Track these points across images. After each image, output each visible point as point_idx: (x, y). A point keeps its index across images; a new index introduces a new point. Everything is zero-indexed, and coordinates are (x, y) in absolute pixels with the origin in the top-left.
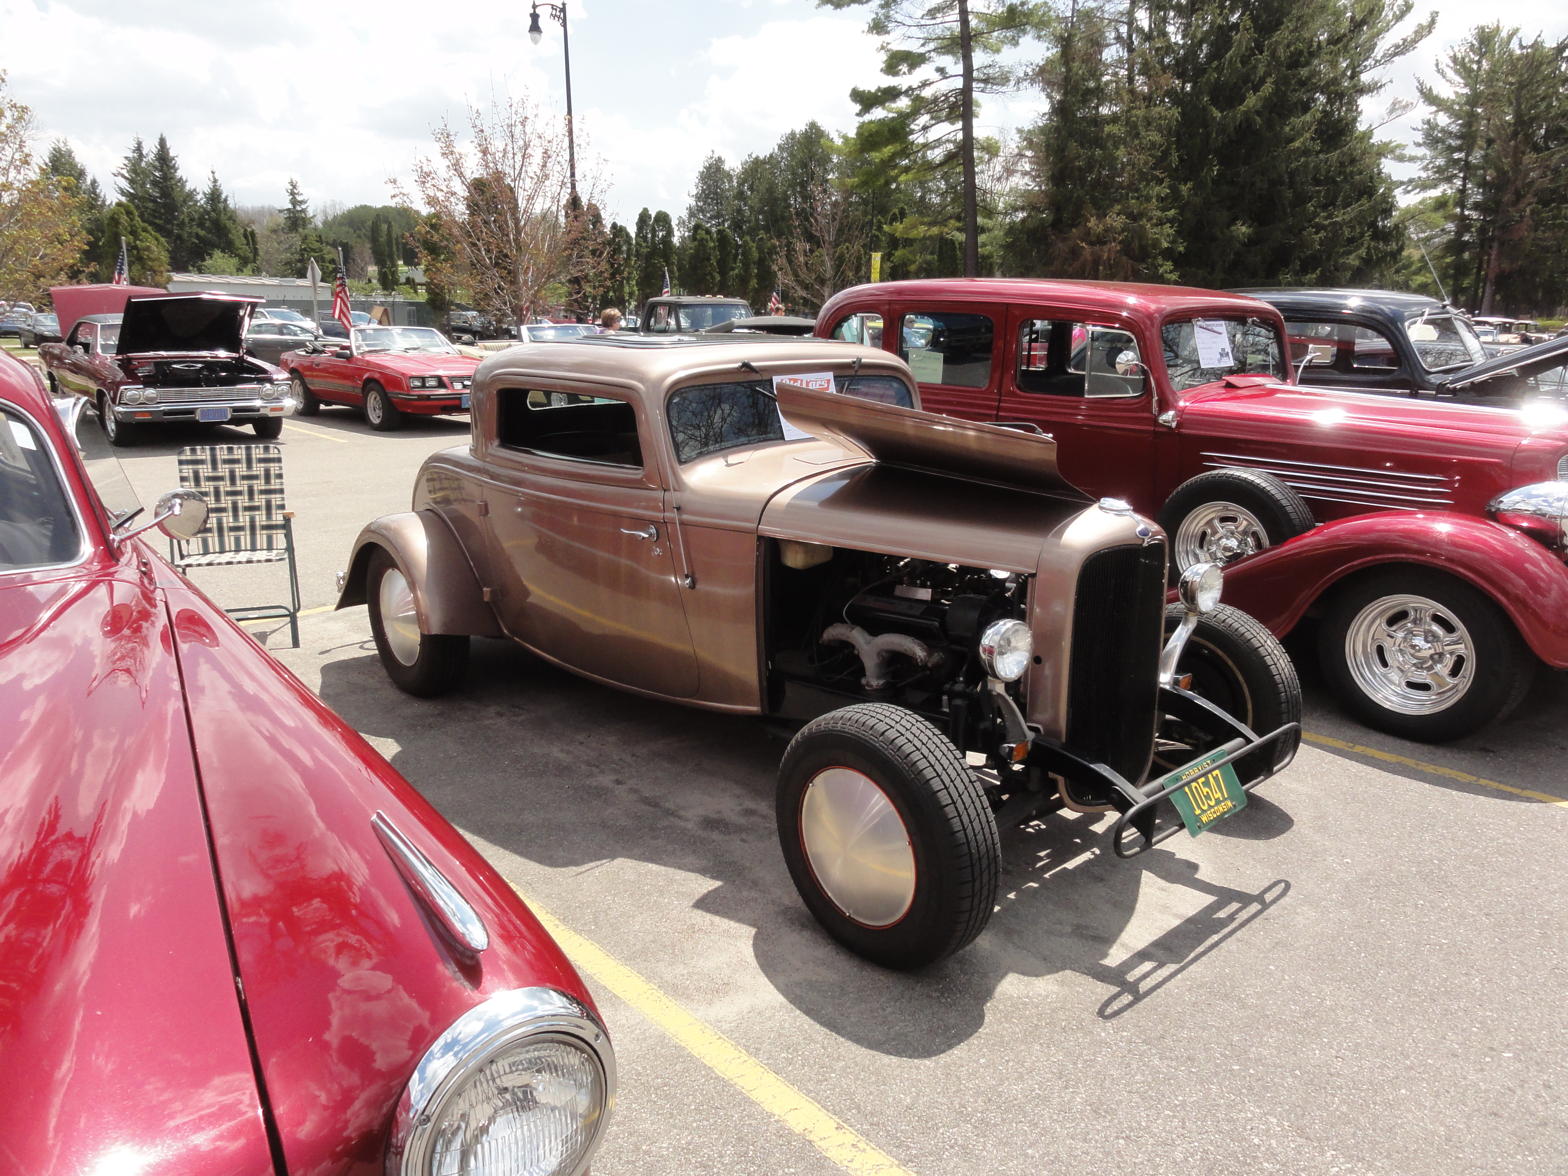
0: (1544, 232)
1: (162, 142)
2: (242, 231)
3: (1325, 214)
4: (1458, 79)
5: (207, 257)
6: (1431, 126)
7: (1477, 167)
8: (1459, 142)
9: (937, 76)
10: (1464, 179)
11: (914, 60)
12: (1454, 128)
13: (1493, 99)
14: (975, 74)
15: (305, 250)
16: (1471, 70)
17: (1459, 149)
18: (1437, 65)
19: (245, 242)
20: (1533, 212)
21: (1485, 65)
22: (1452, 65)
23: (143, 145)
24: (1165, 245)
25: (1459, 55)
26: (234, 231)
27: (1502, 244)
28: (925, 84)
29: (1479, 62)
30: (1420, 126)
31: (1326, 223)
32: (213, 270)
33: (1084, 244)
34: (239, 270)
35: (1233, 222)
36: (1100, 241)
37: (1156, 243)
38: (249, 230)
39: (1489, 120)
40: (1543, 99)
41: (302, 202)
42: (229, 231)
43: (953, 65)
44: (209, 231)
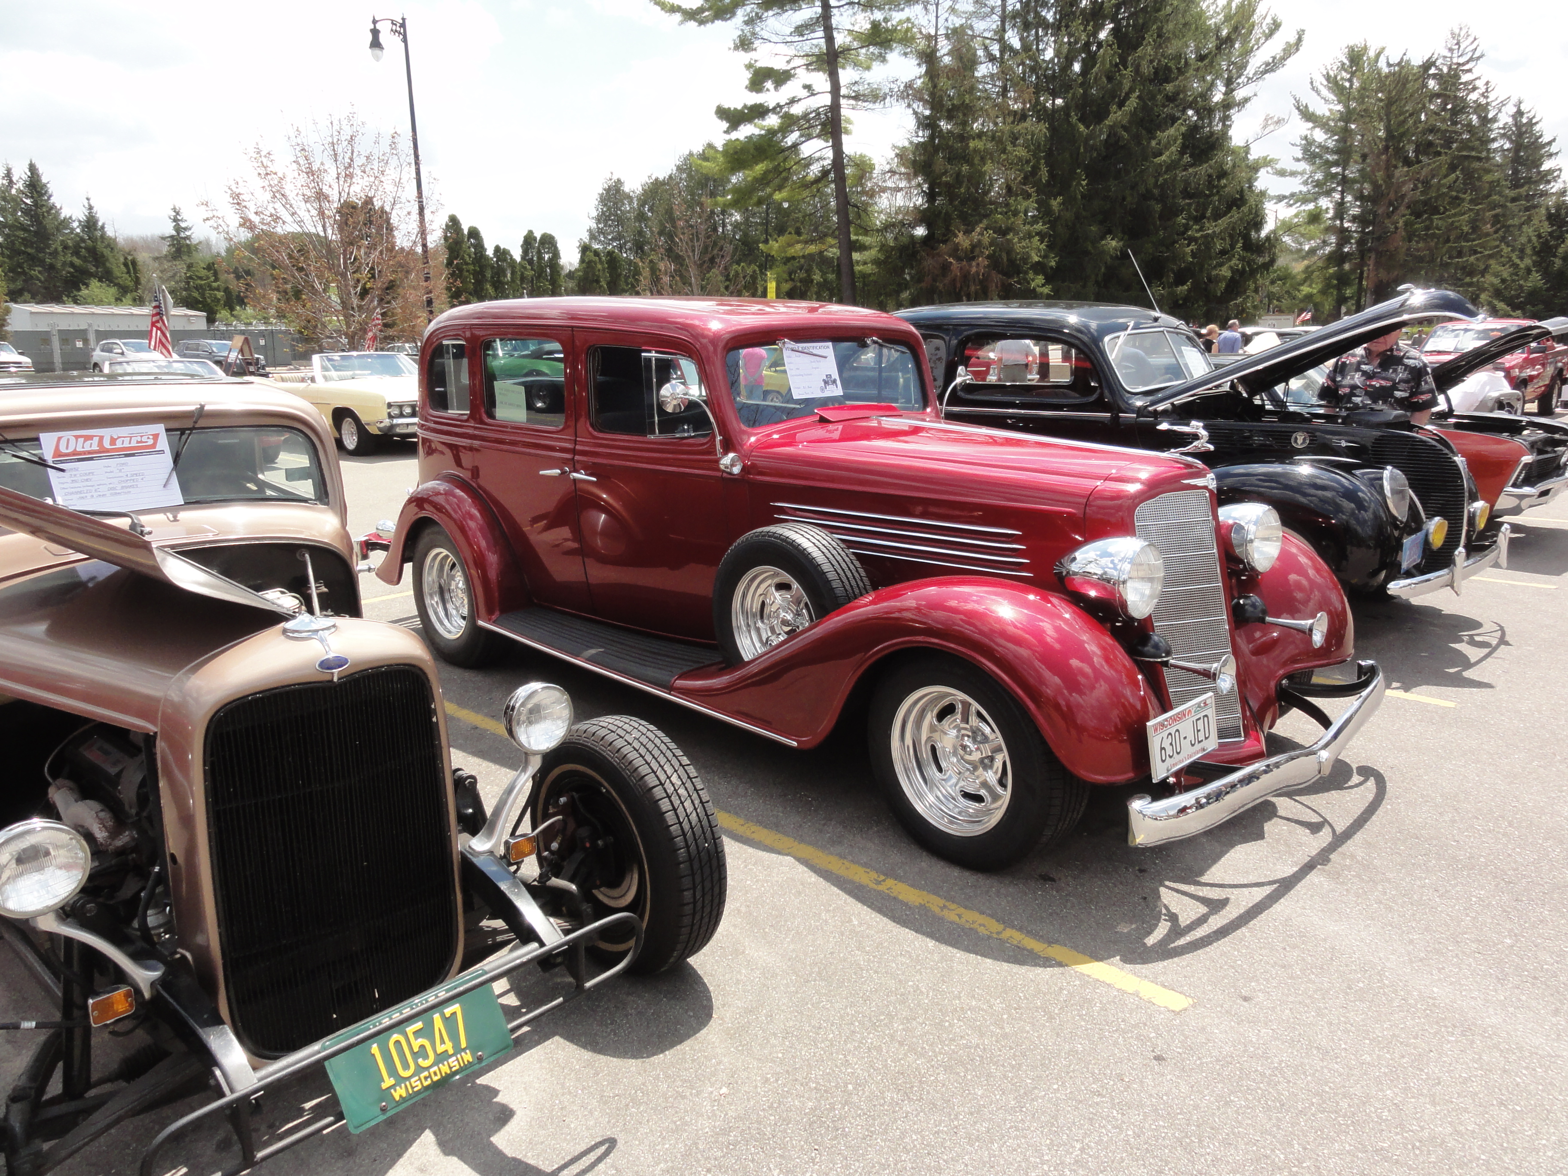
0: (1417, 242)
1: (32, 168)
2: (122, 259)
3: (1198, 227)
4: (1331, 97)
5: (83, 287)
6: (1308, 143)
7: (1354, 181)
8: (1336, 157)
9: (805, 93)
10: (1342, 192)
11: (781, 78)
12: (1331, 144)
13: (1364, 115)
14: (843, 91)
15: (191, 277)
16: (1344, 88)
17: (1336, 164)
18: (1312, 83)
19: (125, 270)
20: (1406, 224)
21: (1356, 84)
22: (1325, 83)
23: (13, 171)
24: (1036, 259)
25: (1332, 73)
26: (112, 260)
27: (1380, 254)
28: (793, 101)
29: (1350, 80)
30: (1298, 141)
31: (1198, 235)
32: (89, 300)
33: (951, 260)
34: (118, 300)
35: (1103, 238)
36: (970, 255)
37: (1025, 259)
38: (130, 258)
39: (1362, 136)
40: (1411, 115)
41: (186, 229)
42: (107, 260)
43: (821, 81)
44: (85, 260)
